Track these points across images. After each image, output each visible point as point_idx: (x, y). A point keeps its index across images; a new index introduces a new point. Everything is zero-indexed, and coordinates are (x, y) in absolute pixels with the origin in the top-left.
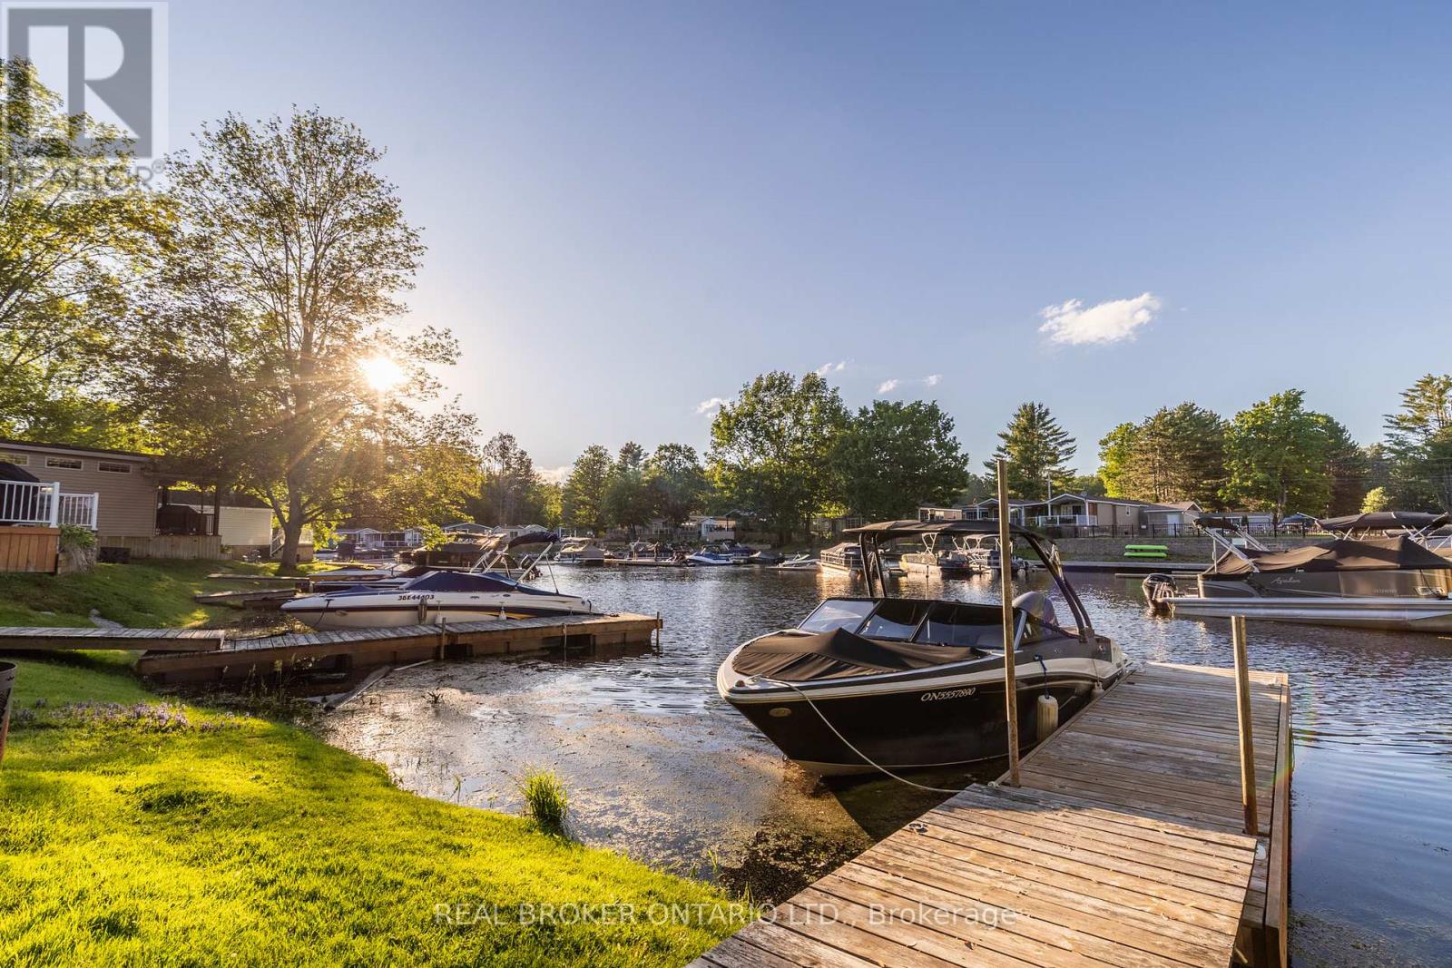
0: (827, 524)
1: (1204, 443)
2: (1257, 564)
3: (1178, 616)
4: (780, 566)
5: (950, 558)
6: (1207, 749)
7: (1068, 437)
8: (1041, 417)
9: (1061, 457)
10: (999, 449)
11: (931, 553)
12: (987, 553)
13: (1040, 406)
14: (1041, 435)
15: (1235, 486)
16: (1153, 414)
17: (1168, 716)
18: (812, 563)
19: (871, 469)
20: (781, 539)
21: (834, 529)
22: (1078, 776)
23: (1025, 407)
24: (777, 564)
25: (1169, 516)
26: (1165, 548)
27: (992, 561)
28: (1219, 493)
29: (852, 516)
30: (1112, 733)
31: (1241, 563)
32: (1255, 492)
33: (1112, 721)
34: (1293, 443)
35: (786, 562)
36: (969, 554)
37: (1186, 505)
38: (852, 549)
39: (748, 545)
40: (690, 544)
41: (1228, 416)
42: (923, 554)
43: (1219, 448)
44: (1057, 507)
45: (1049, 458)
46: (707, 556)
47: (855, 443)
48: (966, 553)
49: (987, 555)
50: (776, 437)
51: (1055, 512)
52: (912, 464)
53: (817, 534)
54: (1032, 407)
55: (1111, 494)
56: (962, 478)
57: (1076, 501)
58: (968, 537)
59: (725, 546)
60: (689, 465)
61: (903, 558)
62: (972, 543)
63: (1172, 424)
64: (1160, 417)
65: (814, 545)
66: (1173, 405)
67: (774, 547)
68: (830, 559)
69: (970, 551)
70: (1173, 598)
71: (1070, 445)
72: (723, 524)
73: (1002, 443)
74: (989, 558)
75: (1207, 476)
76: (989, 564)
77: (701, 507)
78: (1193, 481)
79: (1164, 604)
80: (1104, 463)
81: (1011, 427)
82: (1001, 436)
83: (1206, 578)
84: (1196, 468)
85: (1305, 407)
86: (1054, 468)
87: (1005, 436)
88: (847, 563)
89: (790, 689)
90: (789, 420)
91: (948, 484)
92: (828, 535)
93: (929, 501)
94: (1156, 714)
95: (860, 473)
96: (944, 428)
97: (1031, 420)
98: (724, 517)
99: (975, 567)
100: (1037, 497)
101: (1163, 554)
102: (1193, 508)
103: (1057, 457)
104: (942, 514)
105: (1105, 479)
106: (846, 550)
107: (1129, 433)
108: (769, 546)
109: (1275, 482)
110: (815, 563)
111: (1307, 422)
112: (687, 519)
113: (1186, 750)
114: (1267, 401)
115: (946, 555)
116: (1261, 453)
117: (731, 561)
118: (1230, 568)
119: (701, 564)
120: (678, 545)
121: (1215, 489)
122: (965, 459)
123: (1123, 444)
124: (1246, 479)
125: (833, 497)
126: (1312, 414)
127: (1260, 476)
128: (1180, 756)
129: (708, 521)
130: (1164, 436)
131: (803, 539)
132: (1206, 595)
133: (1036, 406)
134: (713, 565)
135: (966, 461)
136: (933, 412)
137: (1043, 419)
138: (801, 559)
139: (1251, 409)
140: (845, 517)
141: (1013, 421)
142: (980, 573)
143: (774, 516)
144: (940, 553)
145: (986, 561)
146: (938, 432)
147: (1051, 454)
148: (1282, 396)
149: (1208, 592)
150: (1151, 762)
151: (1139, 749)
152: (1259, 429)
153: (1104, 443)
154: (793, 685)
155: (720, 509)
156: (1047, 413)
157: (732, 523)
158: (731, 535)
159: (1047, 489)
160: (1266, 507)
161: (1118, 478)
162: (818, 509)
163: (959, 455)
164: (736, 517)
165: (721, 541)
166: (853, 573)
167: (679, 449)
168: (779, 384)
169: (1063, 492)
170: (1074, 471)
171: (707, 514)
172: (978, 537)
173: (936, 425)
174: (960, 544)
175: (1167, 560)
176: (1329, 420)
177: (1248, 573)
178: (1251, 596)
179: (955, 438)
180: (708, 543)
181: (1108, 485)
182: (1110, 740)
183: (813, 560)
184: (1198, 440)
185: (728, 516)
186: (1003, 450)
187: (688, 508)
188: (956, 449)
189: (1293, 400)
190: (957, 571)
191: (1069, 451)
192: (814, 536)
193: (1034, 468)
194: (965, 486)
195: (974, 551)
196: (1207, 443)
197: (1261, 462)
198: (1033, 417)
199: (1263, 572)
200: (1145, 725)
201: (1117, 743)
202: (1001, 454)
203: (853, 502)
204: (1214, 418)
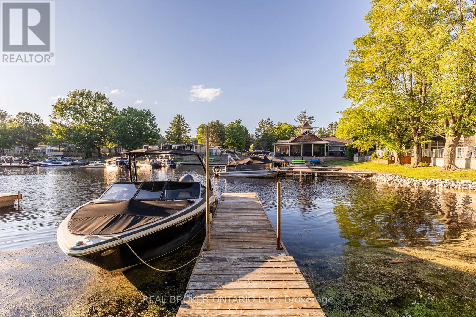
0: (107, 150)
1: (221, 131)
2: (237, 163)
3: (221, 177)
4: (87, 166)
5: (155, 162)
6: (252, 220)
7: (189, 126)
8: (182, 119)
9: (187, 132)
10: (170, 128)
11: (148, 160)
12: (167, 160)
13: (182, 116)
14: (181, 125)
15: (227, 142)
16: (210, 122)
17: (237, 210)
18: (101, 165)
19: (126, 131)
20: (87, 155)
21: (110, 152)
22: (225, 240)
23: (177, 115)
24: (86, 165)
25: (214, 150)
26: (213, 158)
27: (168, 162)
28: (224, 144)
29: (118, 147)
30: (227, 220)
31: (234, 163)
32: (231, 144)
33: (224, 215)
34: (239, 133)
35: (90, 164)
36: (161, 161)
37: (217, 147)
38: (119, 159)
39: (71, 158)
40: (39, 157)
41: (226, 125)
42: (146, 161)
43: (224, 132)
44: (186, 146)
45: (184, 132)
46: (49, 162)
47: (120, 121)
48: (160, 160)
49: (167, 161)
50: (85, 115)
51: (186, 148)
52: (141, 130)
53: (103, 153)
54: (179, 116)
55: (199, 143)
56: (158, 136)
57: (191, 145)
58: (161, 155)
59: (59, 158)
60: (37, 123)
61: (138, 162)
62: (162, 157)
63: (214, 125)
64: (212, 123)
65: (102, 158)
66: (215, 121)
67: (83, 158)
68: (110, 163)
69: (161, 159)
70: (219, 172)
71: (190, 128)
72: (58, 149)
73: (171, 126)
74: (167, 162)
75: (221, 140)
76: (167, 164)
77: (46, 141)
78: (218, 141)
79: (217, 174)
80: (197, 135)
81: (173, 121)
82: (171, 123)
83: (227, 166)
84: (219, 137)
85: (242, 124)
86: (185, 135)
87: (172, 124)
88: (117, 164)
89: (115, 239)
90: (90, 109)
91: (153, 137)
92: (108, 154)
93: (147, 143)
94: (234, 210)
95: (121, 132)
96: (152, 119)
97: (179, 120)
98: (58, 146)
99: (163, 165)
100: (180, 143)
101: (212, 160)
102: (219, 148)
103: (186, 132)
104: (151, 147)
105: (198, 139)
106: (117, 159)
107: (204, 126)
108: (81, 158)
109: (235, 142)
110: (103, 164)
111: (241, 128)
112: (37, 146)
113: (248, 222)
114: (234, 122)
115: (154, 161)
116: (233, 135)
117: (63, 164)
118: (232, 164)
119: (46, 166)
120: (31, 157)
121: (223, 143)
122: (159, 130)
123: (203, 129)
124: (229, 141)
125: (110, 140)
126: (243, 126)
127: (232, 140)
128: (248, 224)
129: (49, 147)
130: (212, 128)
131: (97, 155)
132: (227, 171)
133: (181, 116)
134: (53, 166)
135: (159, 131)
136: (149, 113)
137: (182, 120)
138: (96, 163)
139: (231, 123)
140: (115, 148)
141: (174, 119)
142: (164, 167)
143: (84, 146)
144: (152, 160)
145: (166, 163)
146: (150, 120)
147: (184, 131)
148: (237, 121)
149: (227, 170)
150: (242, 229)
151: (237, 224)
152: (232, 128)
153: (198, 129)
154: (116, 236)
155: (56, 142)
156: (183, 118)
157: (62, 149)
158: (62, 154)
159: (183, 141)
160: (233, 148)
161: (201, 139)
162: (104, 144)
163: (157, 129)
164: (65, 146)
165: (57, 156)
166: (120, 168)
167: (31, 115)
168: (87, 95)
169: (187, 142)
170: (190, 136)
171: (49, 145)
172: (164, 155)
173: (150, 118)
174: (158, 157)
175: (213, 161)
176: (246, 128)
177: (236, 165)
178: (236, 171)
179: (156, 123)
180: (50, 157)
181: (199, 141)
182: (227, 222)
183: (102, 163)
184: (220, 130)
185: (61, 146)
186: (171, 128)
187: (38, 142)
188: (156, 126)
189: (239, 122)
190: (157, 166)
191: (189, 130)
192: (102, 154)
193: (179, 134)
194: (159, 139)
195: (162, 160)
196: (222, 131)
197: (232, 137)
198: (180, 119)
199: (239, 165)
200: (234, 215)
201: (230, 223)
202: (170, 129)
203: (119, 142)
204: (223, 125)
